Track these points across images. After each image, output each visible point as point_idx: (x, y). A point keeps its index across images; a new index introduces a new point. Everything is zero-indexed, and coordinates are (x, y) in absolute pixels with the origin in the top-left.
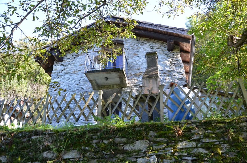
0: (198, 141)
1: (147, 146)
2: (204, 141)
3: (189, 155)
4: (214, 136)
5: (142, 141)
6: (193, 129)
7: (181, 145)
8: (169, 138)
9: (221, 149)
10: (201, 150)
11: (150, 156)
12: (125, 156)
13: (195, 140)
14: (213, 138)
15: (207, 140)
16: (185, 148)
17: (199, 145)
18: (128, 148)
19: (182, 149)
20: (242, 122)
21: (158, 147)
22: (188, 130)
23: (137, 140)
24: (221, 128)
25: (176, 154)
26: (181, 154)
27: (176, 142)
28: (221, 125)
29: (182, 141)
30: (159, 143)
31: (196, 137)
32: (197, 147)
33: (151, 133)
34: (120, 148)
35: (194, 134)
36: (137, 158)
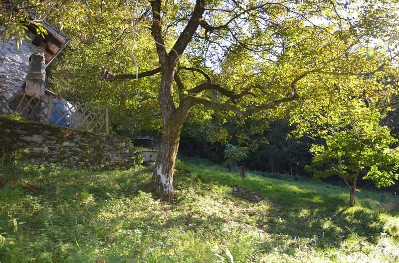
0: (77, 143)
1: (42, 140)
2: (80, 143)
3: (70, 151)
4: (87, 142)
5: (39, 136)
6: (75, 135)
7: (65, 144)
8: (58, 138)
9: (89, 150)
10: (77, 149)
11: (44, 147)
12: (24, 144)
13: (75, 142)
14: (86, 143)
15: (82, 144)
16: (68, 146)
17: (77, 146)
18: (28, 139)
19: (66, 146)
20: (104, 137)
21: (50, 142)
22: (72, 135)
23: (35, 134)
24: (92, 138)
25: (62, 149)
26: (65, 149)
27: (63, 141)
28: (93, 136)
29: (67, 141)
30: (51, 140)
31: (76, 140)
32: (75, 147)
33: (46, 132)
34: (21, 138)
35: (75, 138)
36: (33, 147)
